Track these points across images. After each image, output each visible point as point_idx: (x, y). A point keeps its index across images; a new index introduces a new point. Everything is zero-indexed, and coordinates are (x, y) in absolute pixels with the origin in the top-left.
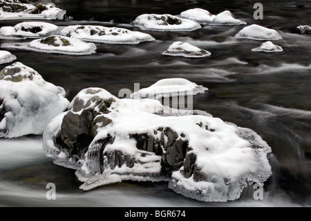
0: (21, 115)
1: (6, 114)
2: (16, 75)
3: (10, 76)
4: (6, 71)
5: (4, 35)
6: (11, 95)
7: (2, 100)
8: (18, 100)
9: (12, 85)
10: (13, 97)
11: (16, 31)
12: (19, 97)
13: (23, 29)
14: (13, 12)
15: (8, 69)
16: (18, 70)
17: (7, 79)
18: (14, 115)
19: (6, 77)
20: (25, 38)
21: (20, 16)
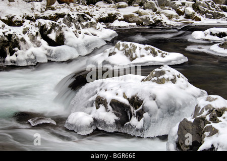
0: (157, 117)
1: (144, 115)
2: (161, 77)
3: (156, 78)
4: (154, 73)
5: (194, 39)
6: (150, 96)
7: (142, 101)
8: (156, 102)
9: (152, 87)
10: (151, 98)
11: (206, 35)
12: (157, 99)
13: (211, 34)
14: (214, 18)
15: (156, 71)
16: (163, 73)
17: (153, 81)
18: (151, 116)
19: (153, 79)
20: (212, 42)
21: (218, 23)
